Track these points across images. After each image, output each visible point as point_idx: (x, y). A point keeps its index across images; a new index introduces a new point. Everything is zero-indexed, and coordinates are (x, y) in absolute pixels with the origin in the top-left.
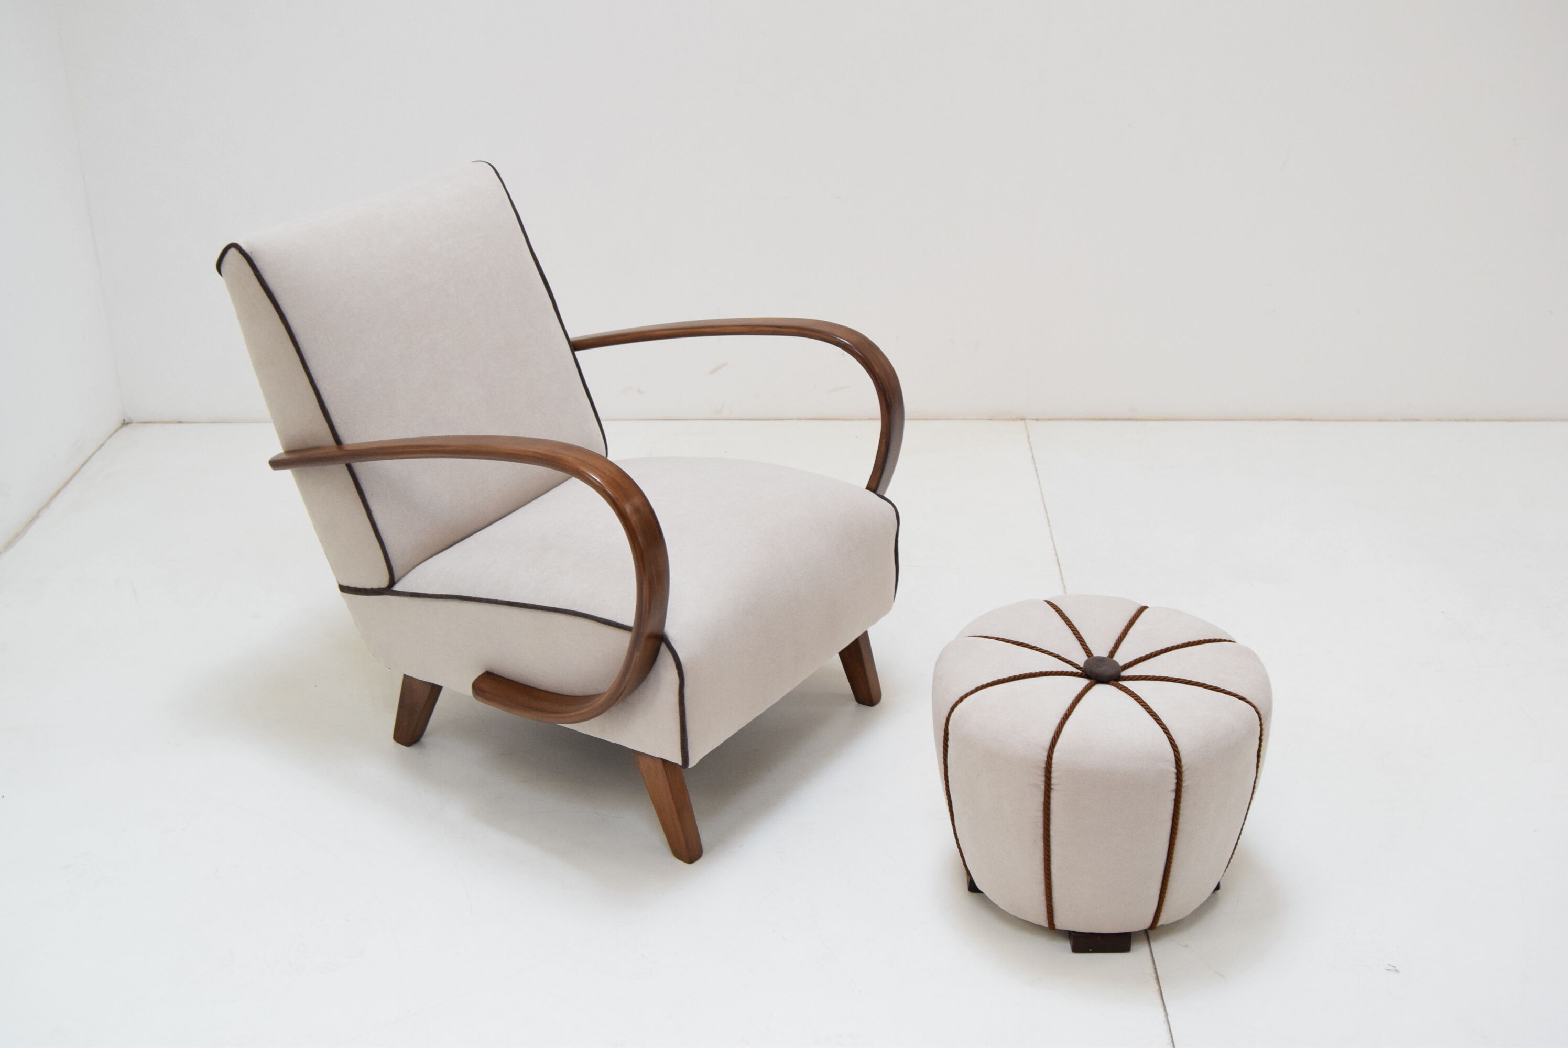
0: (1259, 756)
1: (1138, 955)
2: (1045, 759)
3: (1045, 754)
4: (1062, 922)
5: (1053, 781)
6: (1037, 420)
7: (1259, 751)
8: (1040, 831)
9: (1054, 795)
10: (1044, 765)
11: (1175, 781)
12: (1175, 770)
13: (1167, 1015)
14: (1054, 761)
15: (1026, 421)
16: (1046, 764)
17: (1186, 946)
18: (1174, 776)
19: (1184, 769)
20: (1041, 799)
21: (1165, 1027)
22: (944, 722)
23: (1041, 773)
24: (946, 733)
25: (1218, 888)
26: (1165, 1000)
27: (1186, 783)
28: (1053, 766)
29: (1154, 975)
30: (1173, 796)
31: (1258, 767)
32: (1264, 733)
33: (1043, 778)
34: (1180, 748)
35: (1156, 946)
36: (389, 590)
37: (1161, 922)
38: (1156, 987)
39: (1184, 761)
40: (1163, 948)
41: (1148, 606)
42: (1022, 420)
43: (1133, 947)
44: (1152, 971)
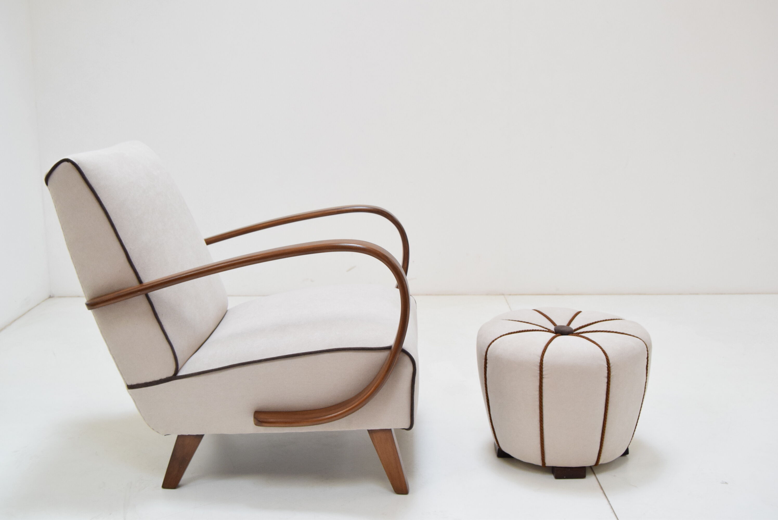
0: (647, 369)
1: (590, 480)
2: (539, 361)
3: (539, 359)
4: (549, 463)
5: (544, 373)
7: (647, 366)
8: (537, 403)
9: (544, 381)
10: (539, 365)
11: (607, 372)
12: (607, 366)
13: (609, 502)
14: (544, 362)
17: (615, 476)
18: (606, 369)
19: (611, 365)
20: (538, 384)
21: (609, 506)
22: (484, 354)
23: (537, 369)
24: (486, 359)
25: (627, 452)
26: (607, 496)
27: (612, 374)
28: (544, 364)
29: (599, 487)
30: (606, 380)
31: (647, 376)
32: (649, 362)
33: (539, 372)
34: (608, 355)
35: (598, 476)
36: (175, 377)
37: (601, 462)
38: (601, 491)
39: (611, 361)
40: (603, 477)
41: (582, 311)
43: (587, 476)
44: (598, 485)
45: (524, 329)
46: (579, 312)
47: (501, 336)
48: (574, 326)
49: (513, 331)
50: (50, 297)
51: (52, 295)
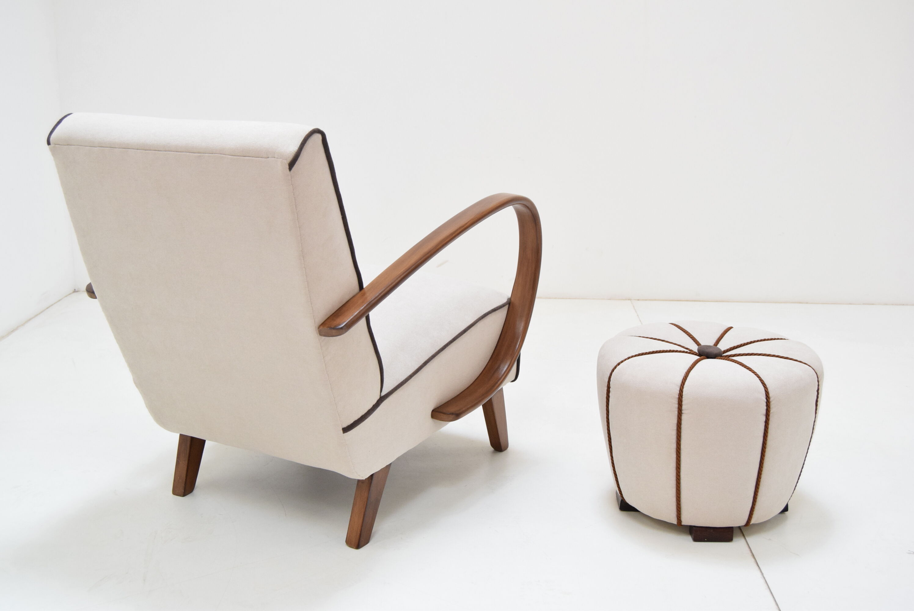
0: (816, 405)
1: (738, 544)
2: (678, 392)
3: (678, 389)
4: (687, 520)
5: (684, 407)
6: (638, 300)
7: (817, 401)
8: (674, 446)
9: (684, 417)
10: (677, 396)
11: (765, 408)
12: (765, 400)
13: (762, 574)
14: (684, 393)
15: (632, 301)
16: (679, 396)
17: (770, 540)
18: (765, 404)
19: (771, 400)
20: (675, 421)
21: (762, 581)
22: (607, 380)
23: (676, 402)
24: (609, 387)
25: (786, 509)
26: (760, 566)
27: (772, 411)
28: (683, 396)
29: (750, 554)
30: (764, 419)
31: (816, 413)
32: (819, 396)
33: (677, 406)
34: (768, 386)
35: (750, 539)
37: (753, 521)
38: (753, 560)
39: (771, 394)
40: (755, 540)
41: (733, 327)
42: (629, 300)
43: (734, 539)
44: (749, 552)
45: (658, 349)
46: (730, 328)
47: (629, 358)
48: (723, 346)
49: (644, 351)
50: (75, 291)
51: (76, 290)
